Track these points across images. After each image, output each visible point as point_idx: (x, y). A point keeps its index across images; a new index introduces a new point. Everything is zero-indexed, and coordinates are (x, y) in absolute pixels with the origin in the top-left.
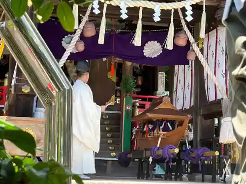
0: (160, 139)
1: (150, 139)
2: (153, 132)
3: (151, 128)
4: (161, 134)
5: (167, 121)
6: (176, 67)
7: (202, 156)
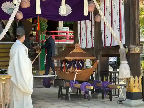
0: (76, 75)
1: (67, 74)
2: (70, 69)
3: (67, 66)
4: (76, 72)
5: (79, 61)
6: (79, 22)
7: (107, 87)
